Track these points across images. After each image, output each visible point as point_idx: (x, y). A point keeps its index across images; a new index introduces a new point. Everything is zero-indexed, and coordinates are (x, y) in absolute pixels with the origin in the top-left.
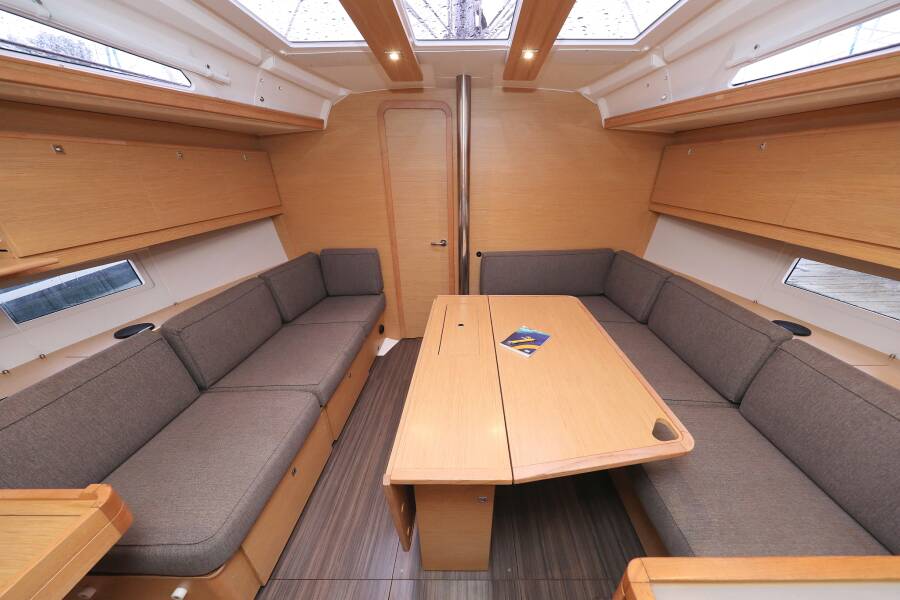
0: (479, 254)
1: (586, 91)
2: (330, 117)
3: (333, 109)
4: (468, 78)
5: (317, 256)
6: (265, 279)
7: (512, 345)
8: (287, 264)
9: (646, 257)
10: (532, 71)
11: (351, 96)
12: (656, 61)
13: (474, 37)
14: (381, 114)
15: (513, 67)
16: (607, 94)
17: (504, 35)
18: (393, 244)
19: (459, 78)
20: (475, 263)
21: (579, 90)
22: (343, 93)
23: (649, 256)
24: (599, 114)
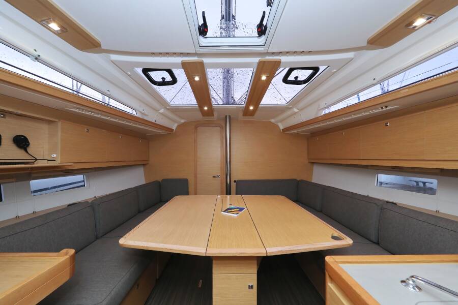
0: (235, 181)
1: (273, 121)
2: (176, 128)
3: (179, 126)
4: (230, 116)
5: (159, 182)
6: (136, 189)
7: (228, 212)
8: (144, 184)
9: (313, 181)
10: (252, 113)
11: (185, 122)
12: (296, 110)
13: (233, 104)
14: (196, 128)
15: (246, 112)
16: (281, 121)
17: (243, 103)
18: (196, 177)
19: (226, 116)
20: (234, 185)
21: (270, 120)
22: (183, 121)
23: (314, 180)
24: (279, 128)
